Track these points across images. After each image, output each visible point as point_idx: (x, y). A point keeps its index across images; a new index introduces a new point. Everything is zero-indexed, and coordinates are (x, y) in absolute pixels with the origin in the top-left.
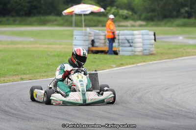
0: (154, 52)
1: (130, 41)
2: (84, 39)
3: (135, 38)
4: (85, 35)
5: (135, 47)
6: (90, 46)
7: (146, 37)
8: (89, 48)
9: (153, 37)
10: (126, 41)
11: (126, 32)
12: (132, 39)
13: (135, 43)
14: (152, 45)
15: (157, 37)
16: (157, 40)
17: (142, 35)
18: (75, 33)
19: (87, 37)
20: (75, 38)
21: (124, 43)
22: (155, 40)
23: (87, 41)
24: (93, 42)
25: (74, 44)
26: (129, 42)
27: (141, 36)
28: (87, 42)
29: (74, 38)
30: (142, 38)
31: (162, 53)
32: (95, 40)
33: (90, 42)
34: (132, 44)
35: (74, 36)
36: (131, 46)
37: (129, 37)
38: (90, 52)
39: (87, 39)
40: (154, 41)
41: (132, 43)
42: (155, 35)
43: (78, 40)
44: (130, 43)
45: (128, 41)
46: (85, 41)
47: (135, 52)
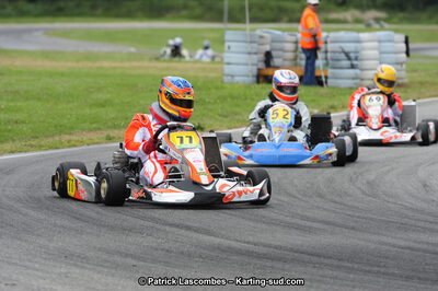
0: (406, 81)
1: (352, 55)
2: (249, 50)
3: (363, 49)
4: (251, 42)
5: (362, 70)
6: (262, 65)
7: (387, 46)
8: (259, 70)
9: (404, 45)
10: (343, 56)
11: (342, 34)
12: (356, 52)
13: (362, 60)
14: (401, 64)
15: (411, 46)
16: (411, 53)
17: (380, 42)
18: (229, 35)
19: (255, 45)
20: (229, 47)
21: (338, 60)
22: (407, 53)
23: (256, 53)
24: (268, 56)
25: (226, 60)
26: (349, 59)
27: (376, 44)
28: (255, 56)
29: (226, 49)
30: (378, 49)
31: (421, 83)
32: (274, 53)
33: (262, 56)
34: (355, 62)
35: (227, 44)
36: (353, 67)
37: (349, 47)
38: (261, 79)
39: (254, 50)
40: (404, 55)
41: (356, 59)
42: (407, 42)
43: (235, 52)
44: (352, 60)
45: (347, 54)
46: (249, 53)
47: (362, 80)
